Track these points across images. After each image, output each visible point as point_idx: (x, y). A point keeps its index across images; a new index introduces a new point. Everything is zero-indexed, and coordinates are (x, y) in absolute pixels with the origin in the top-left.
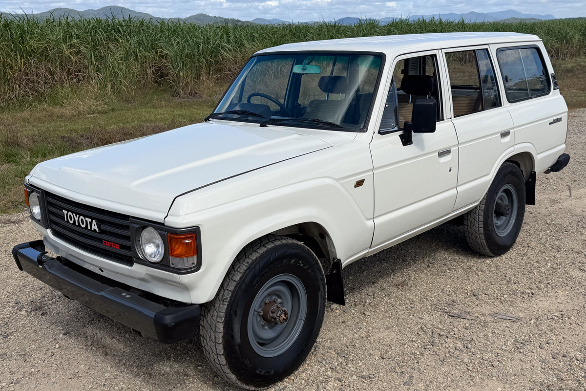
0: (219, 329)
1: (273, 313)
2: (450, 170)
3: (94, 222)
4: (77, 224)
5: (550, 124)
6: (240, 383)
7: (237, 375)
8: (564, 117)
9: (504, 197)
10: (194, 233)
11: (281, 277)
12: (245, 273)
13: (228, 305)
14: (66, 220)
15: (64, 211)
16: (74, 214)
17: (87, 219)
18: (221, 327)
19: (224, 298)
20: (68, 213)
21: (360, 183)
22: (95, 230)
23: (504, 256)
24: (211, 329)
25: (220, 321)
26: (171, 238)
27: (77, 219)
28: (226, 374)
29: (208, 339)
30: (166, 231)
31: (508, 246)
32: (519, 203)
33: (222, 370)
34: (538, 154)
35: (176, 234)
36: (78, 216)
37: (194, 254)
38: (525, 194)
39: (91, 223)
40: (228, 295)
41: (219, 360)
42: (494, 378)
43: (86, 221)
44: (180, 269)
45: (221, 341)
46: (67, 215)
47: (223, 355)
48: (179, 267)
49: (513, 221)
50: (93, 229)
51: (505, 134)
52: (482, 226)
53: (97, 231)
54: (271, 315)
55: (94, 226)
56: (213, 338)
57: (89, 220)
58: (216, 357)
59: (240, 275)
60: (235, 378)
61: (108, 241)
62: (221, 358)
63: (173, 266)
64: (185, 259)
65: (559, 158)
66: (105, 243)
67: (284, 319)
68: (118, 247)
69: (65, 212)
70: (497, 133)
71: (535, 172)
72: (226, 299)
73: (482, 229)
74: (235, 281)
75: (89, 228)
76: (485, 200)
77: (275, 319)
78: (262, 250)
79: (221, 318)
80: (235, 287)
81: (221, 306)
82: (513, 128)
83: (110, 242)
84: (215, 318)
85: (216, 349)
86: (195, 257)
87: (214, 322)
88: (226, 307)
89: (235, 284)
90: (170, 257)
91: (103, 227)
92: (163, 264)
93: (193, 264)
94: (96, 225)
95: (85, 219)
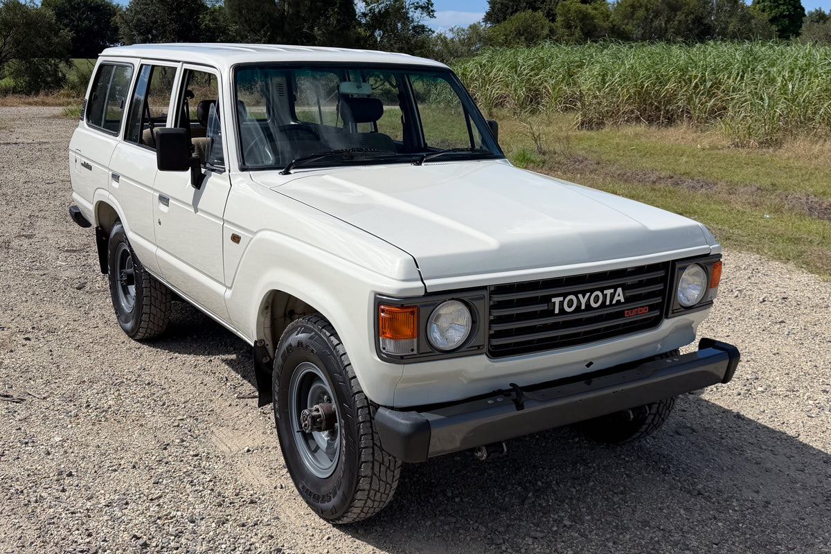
3: (619, 290)
4: (583, 307)
14: (557, 311)
15: (553, 300)
16: (580, 296)
17: (605, 292)
20: (564, 299)
22: (618, 302)
27: (583, 301)
36: (588, 294)
39: (613, 296)
43: (605, 296)
46: (561, 303)
50: (614, 302)
53: (623, 300)
55: (619, 295)
57: (608, 292)
61: (632, 309)
66: (627, 313)
69: (557, 300)
75: (608, 303)
83: (634, 309)
91: (629, 293)
94: (621, 294)
95: (603, 293)
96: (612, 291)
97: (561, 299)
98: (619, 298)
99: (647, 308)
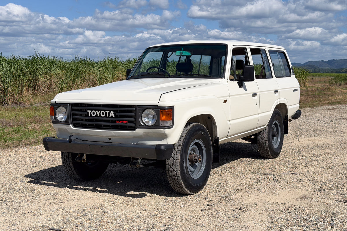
0: (178, 158)
1: (195, 157)
2: (257, 104)
3: (112, 112)
4: (98, 116)
5: (293, 91)
6: (184, 187)
7: (184, 183)
8: (299, 89)
9: (274, 127)
10: (172, 109)
11: (197, 140)
12: (187, 134)
13: (182, 147)
14: (89, 115)
15: (88, 111)
16: (97, 111)
17: (106, 112)
18: (179, 157)
19: (179, 144)
20: (91, 111)
21: (225, 101)
22: (112, 116)
23: (277, 159)
24: (174, 159)
25: (178, 154)
26: (162, 111)
27: (98, 113)
28: (179, 182)
29: (172, 164)
30: (159, 109)
31: (278, 153)
32: (281, 131)
33: (178, 179)
34: (289, 106)
35: (165, 109)
36: (99, 111)
37: (171, 120)
38: (283, 127)
39: (109, 114)
40: (181, 143)
41: (177, 174)
42: (293, 188)
43: (106, 113)
44: (165, 127)
45: (179, 163)
46: (91, 113)
47: (179, 171)
48: (165, 125)
49: (279, 140)
50: (110, 116)
51: (276, 92)
52: (267, 139)
53: (114, 116)
54: (194, 158)
55: (112, 114)
56: (175, 163)
57: (108, 112)
58: (175, 172)
59: (185, 134)
60: (183, 184)
61: (120, 121)
62: (178, 172)
63: (162, 125)
64: (168, 121)
65: (297, 111)
66: (118, 122)
67: (200, 160)
68: (126, 122)
69: (89, 111)
70: (273, 90)
71: (288, 116)
72: (181, 144)
73: (267, 141)
74: (183, 137)
75: (108, 116)
76: (268, 126)
77: (196, 160)
78: (192, 125)
79: (179, 153)
80: (184, 139)
81: (178, 148)
82: (279, 89)
83: (121, 121)
84: (175, 154)
85: (176, 168)
86: (172, 121)
87: (175, 156)
88: (181, 148)
89: (183, 138)
90: (160, 121)
91: (117, 114)
92: (156, 126)
93: (171, 124)
94: (113, 113)
95: (105, 112)
96: (109, 112)
97: (90, 111)
98: (112, 115)
99: (127, 122)
